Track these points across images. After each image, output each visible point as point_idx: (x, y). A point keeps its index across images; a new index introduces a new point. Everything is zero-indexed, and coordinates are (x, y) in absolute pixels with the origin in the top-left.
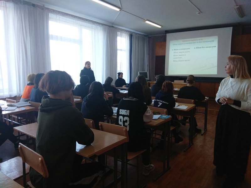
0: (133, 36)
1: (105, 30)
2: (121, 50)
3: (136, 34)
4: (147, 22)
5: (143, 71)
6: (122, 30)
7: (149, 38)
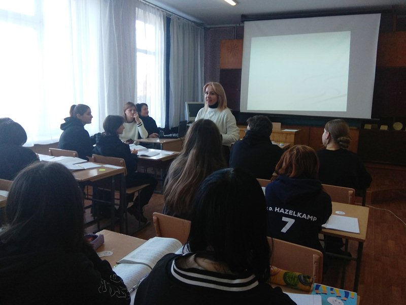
0: (171, 22)
2: (146, 52)
3: (179, 18)
5: (194, 101)
7: (206, 29)
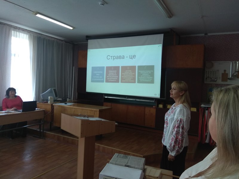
4: (38, 15)
7: (74, 45)
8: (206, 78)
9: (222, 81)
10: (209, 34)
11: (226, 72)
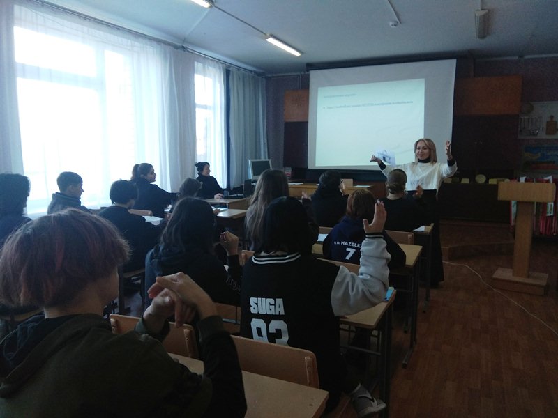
0: (231, 73)
1: (165, 57)
3: (239, 68)
4: (271, 40)
6: (205, 59)
8: (521, 131)
9: (548, 133)
10: (527, 57)
11: (554, 120)
